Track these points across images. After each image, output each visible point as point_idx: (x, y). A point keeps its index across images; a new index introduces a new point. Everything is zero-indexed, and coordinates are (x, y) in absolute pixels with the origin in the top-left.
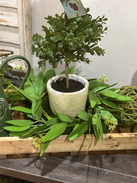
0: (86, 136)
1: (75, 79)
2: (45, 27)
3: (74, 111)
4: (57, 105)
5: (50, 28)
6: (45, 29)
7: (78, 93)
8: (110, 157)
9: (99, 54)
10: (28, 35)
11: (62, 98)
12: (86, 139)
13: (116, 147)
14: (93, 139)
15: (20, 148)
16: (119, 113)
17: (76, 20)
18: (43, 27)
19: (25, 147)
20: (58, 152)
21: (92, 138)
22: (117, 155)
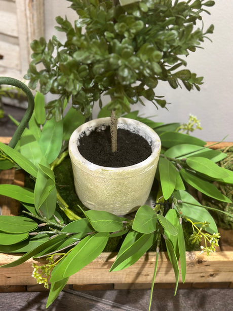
0: (150, 257)
1: (131, 129)
2: (64, 19)
3: (126, 203)
4: (89, 189)
5: (75, 22)
6: (64, 25)
7: (136, 168)
8: (195, 296)
9: (189, 88)
10: (35, 19)
11: (101, 177)
12: (149, 262)
13: (211, 278)
14: (164, 263)
15: (8, 275)
16: (222, 205)
17: (139, 9)
18: (59, 20)
19: (19, 275)
20: (89, 283)
21: (162, 261)
22: (210, 292)
